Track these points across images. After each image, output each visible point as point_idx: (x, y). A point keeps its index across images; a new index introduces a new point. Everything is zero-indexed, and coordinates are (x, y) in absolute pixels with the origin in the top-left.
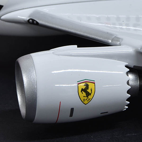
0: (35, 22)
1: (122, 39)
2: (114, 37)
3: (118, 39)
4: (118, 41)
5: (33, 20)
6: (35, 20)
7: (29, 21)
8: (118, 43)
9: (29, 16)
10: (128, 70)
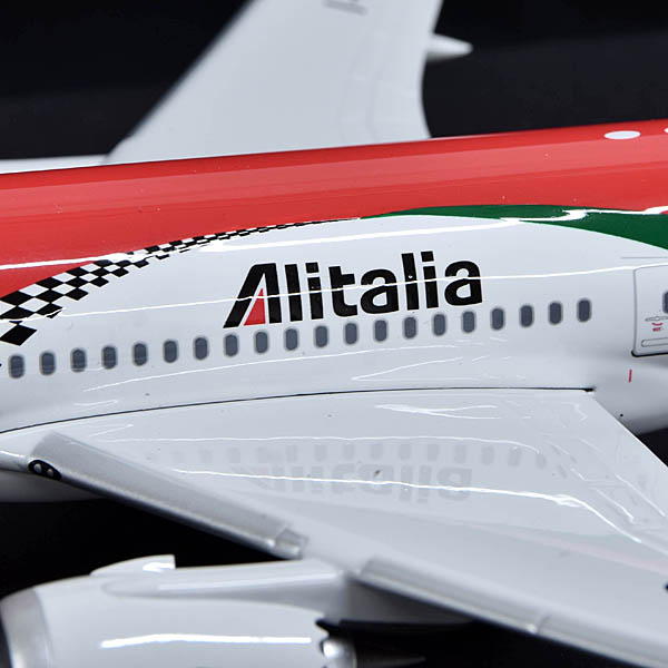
0: (50, 470)
1: (307, 539)
2: (281, 530)
3: (294, 538)
4: (293, 543)
5: (45, 466)
6: (51, 464)
7: (32, 465)
8: (295, 550)
9: (34, 454)
10: (323, 634)
